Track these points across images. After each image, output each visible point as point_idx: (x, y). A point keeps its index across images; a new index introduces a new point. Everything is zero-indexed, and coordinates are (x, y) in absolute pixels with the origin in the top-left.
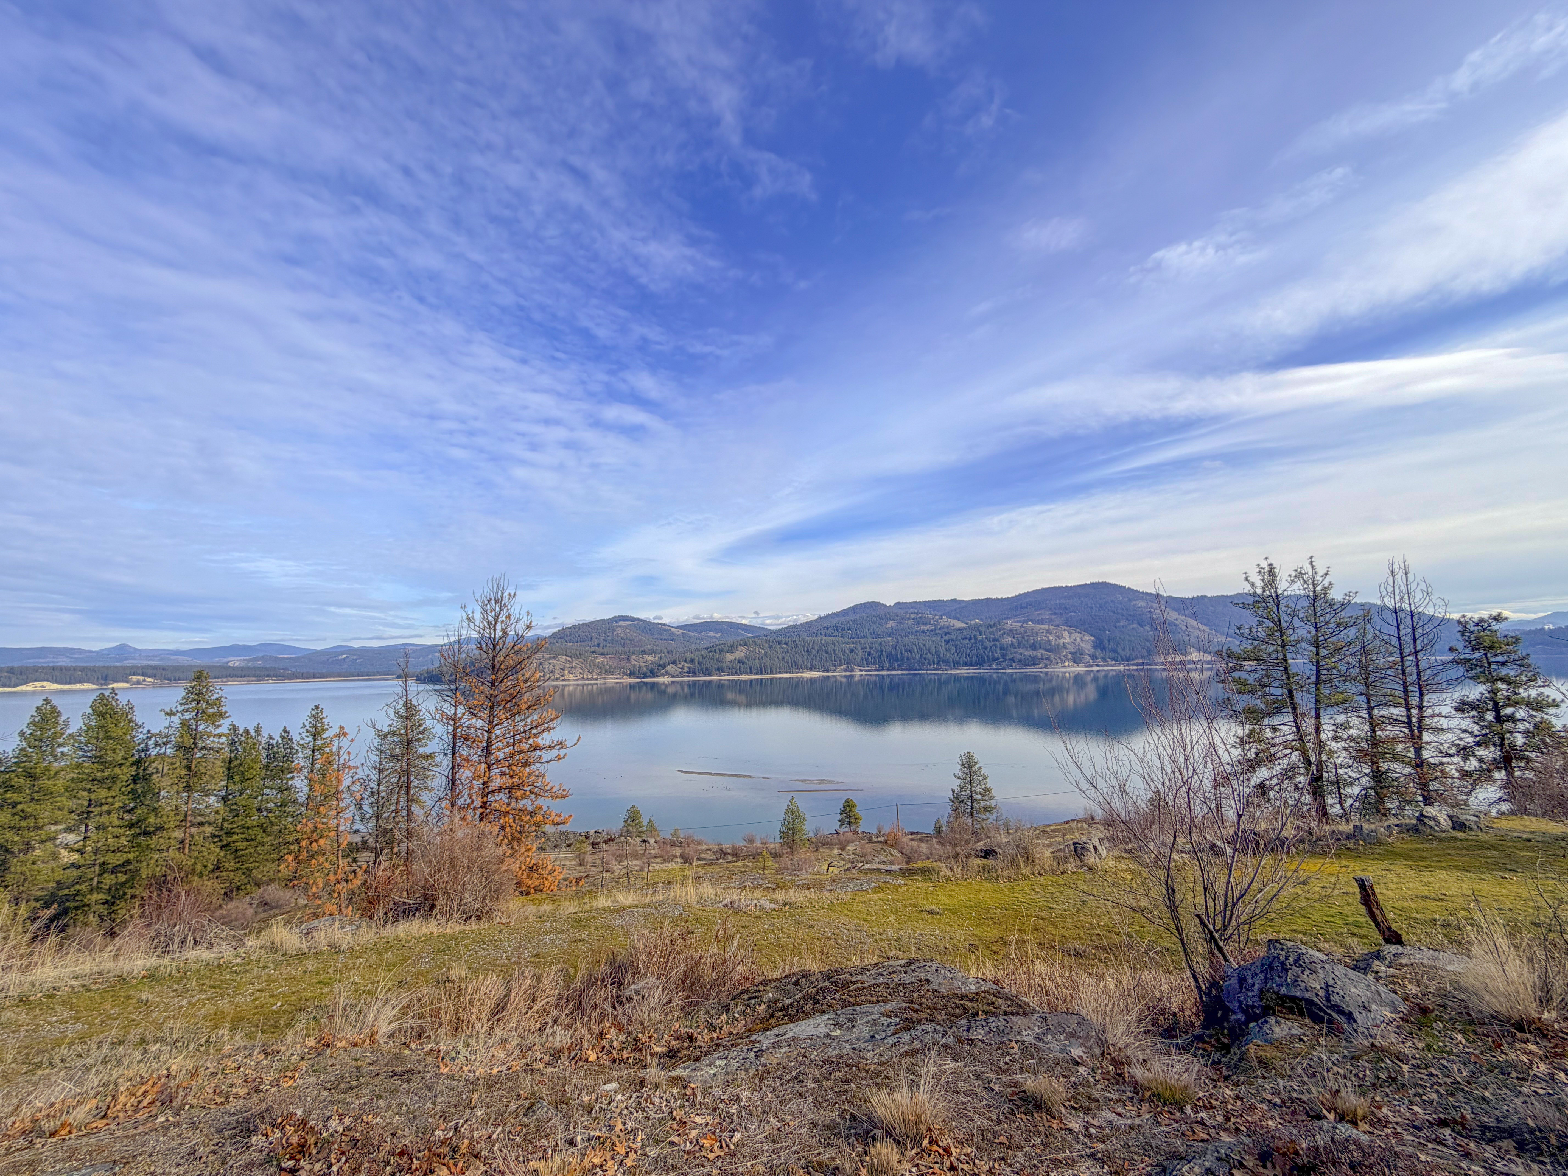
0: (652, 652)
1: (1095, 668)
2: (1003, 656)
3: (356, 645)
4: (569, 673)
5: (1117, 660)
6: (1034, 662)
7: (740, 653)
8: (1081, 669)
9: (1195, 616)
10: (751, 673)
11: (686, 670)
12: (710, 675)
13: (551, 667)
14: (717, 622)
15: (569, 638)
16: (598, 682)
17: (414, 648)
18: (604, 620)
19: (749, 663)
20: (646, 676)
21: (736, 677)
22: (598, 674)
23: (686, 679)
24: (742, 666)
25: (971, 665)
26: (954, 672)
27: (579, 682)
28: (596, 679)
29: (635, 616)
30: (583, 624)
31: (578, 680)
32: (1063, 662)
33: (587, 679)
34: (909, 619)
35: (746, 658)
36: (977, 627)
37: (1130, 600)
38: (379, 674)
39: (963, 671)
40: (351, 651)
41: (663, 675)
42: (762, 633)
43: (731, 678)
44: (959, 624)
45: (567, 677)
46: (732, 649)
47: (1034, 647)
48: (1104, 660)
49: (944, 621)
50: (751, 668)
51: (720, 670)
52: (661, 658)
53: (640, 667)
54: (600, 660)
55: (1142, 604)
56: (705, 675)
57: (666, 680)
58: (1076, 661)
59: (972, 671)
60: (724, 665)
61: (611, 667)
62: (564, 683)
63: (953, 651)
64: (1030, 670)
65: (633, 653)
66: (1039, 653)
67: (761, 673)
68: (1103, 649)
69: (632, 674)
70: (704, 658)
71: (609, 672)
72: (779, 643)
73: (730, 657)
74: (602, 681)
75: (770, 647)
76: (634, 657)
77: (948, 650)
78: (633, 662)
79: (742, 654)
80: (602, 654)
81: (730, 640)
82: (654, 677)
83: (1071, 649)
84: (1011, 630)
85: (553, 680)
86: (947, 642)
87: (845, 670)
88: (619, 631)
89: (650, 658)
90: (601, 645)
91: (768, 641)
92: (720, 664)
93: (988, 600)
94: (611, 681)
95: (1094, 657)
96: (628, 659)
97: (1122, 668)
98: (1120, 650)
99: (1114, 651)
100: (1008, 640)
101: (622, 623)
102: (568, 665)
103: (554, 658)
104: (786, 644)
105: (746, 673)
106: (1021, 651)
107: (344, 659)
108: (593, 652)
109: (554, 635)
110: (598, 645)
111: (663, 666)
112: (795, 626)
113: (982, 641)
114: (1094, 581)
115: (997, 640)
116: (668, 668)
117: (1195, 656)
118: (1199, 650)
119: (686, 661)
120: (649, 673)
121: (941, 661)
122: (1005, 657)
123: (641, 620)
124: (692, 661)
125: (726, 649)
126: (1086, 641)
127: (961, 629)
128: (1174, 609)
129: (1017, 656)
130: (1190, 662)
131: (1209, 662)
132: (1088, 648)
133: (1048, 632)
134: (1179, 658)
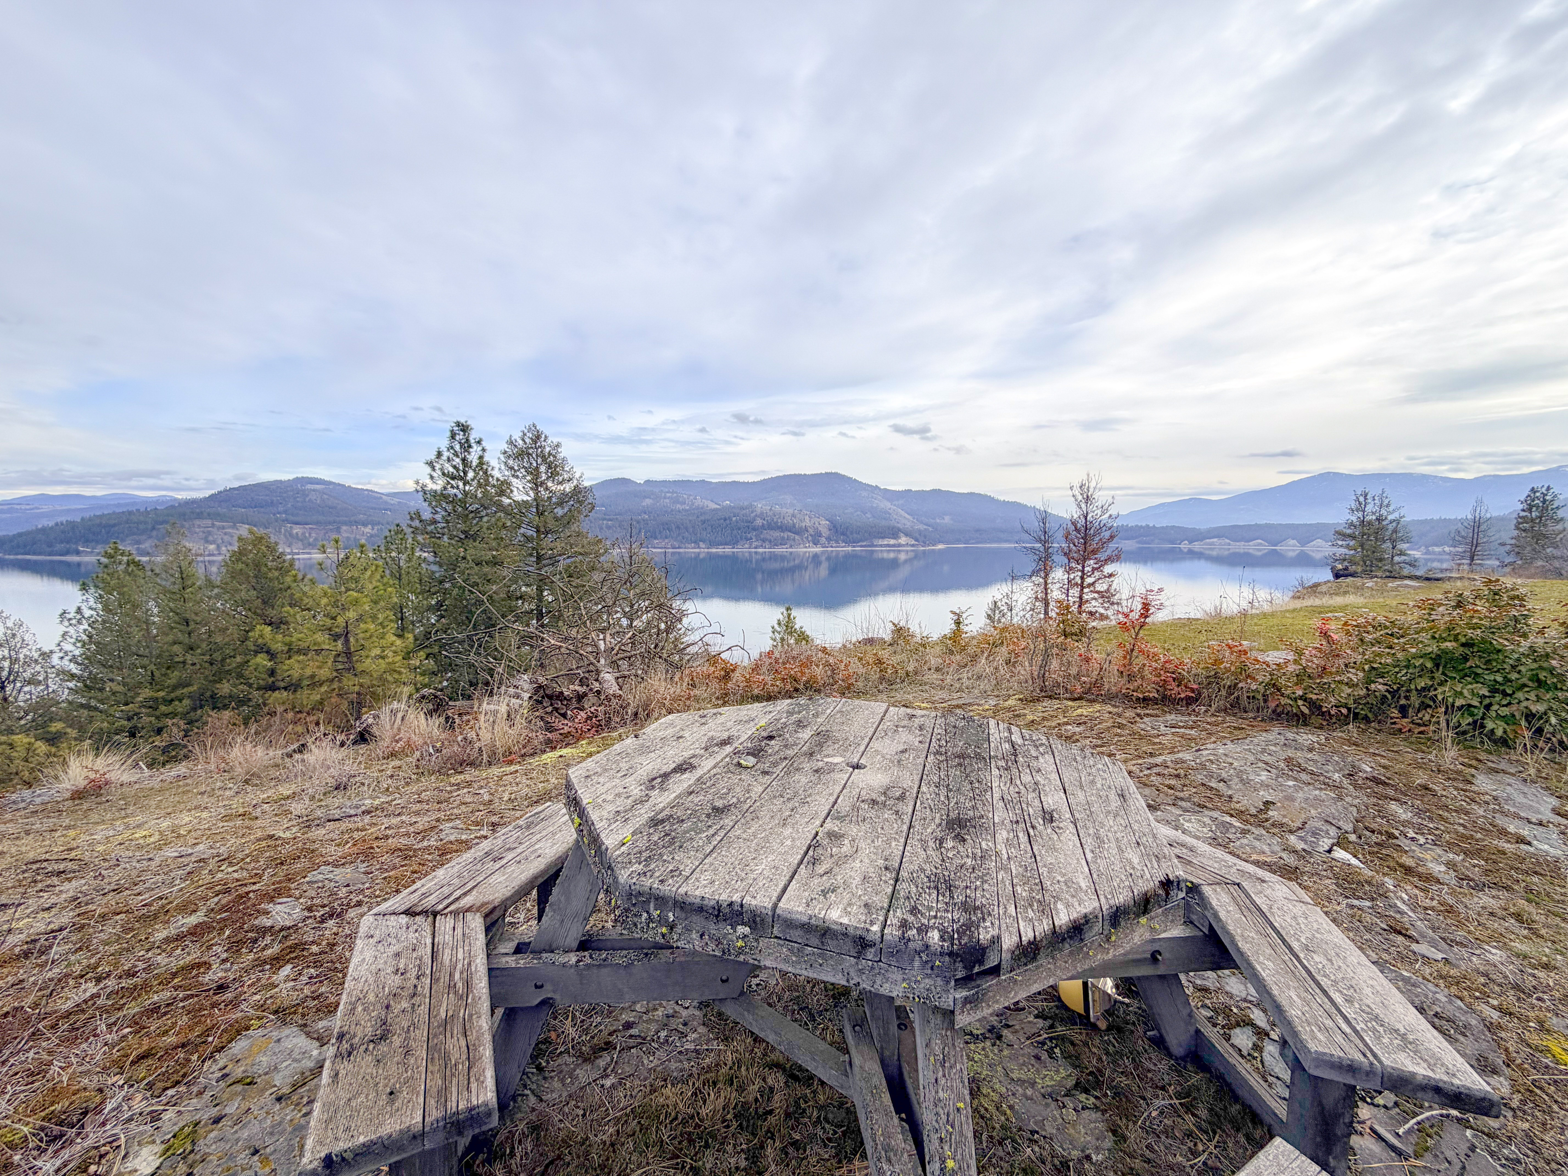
0: (365, 523)
1: (830, 549)
2: (755, 536)
5: (848, 542)
6: (783, 542)
8: (818, 549)
9: (901, 506)
15: (237, 503)
22: (298, 547)
25: (726, 544)
26: (711, 550)
32: (804, 543)
34: (665, 498)
36: (730, 509)
37: (855, 489)
39: (720, 550)
44: (713, 506)
47: (781, 529)
48: (837, 542)
49: (699, 502)
54: (298, 530)
55: (864, 493)
58: (815, 541)
59: (728, 550)
61: (315, 539)
64: (778, 550)
66: (786, 534)
68: (837, 532)
76: (344, 528)
80: (298, 523)
83: (811, 531)
84: (762, 513)
86: (703, 522)
88: (313, 496)
89: (367, 530)
93: (736, 483)
95: (829, 539)
97: (850, 549)
98: (849, 534)
99: (844, 534)
100: (759, 522)
101: (311, 486)
106: (770, 532)
108: (284, 521)
110: (286, 513)
113: (736, 522)
114: (828, 471)
115: (749, 521)
117: (903, 540)
118: (906, 535)
121: (699, 540)
122: (757, 536)
126: (823, 525)
127: (716, 510)
128: (888, 500)
129: (768, 537)
130: (900, 545)
131: (913, 546)
132: (825, 532)
133: (793, 516)
134: (892, 542)
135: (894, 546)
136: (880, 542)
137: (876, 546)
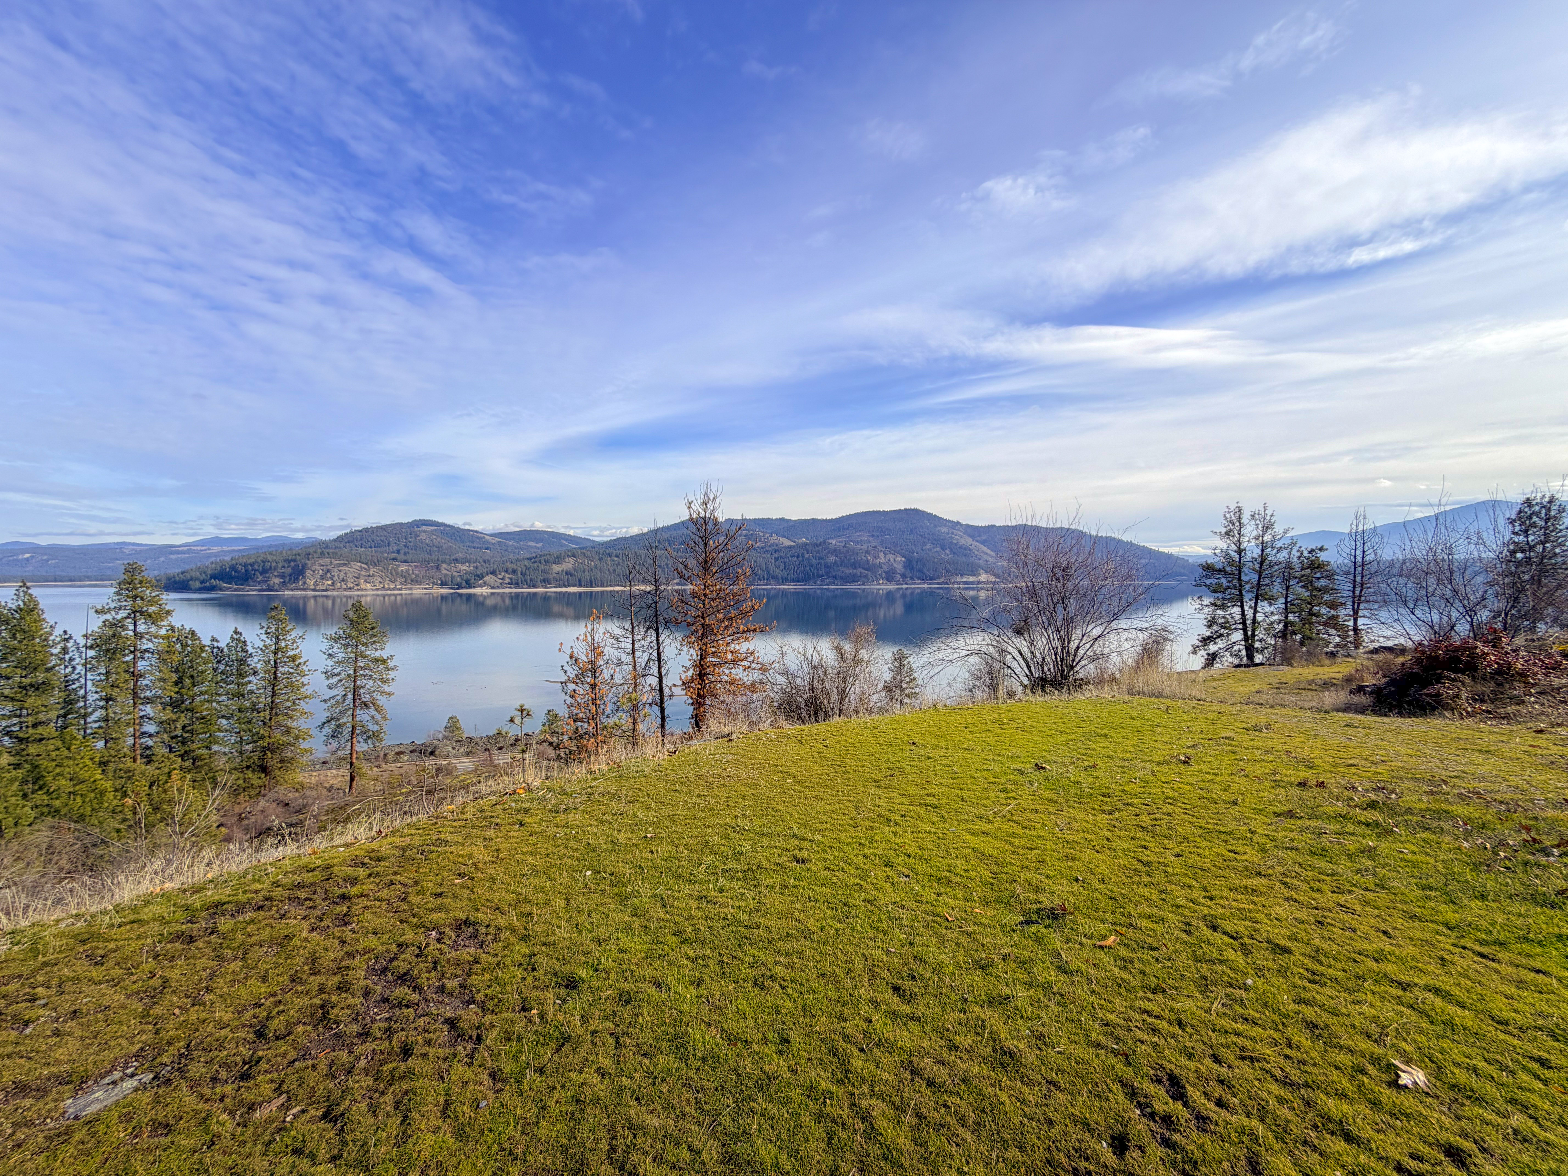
0: (464, 561)
1: (904, 586)
2: (827, 573)
3: (44, 541)
4: (366, 581)
5: (923, 580)
6: (853, 579)
7: (568, 564)
8: (892, 587)
9: (983, 542)
10: (580, 585)
11: (507, 581)
12: (535, 586)
13: (342, 575)
14: (537, 531)
15: (359, 543)
16: (403, 592)
17: (138, 548)
18: (401, 524)
19: (579, 575)
20: (460, 587)
21: (564, 590)
22: (401, 584)
23: (507, 590)
24: (569, 578)
25: (798, 581)
26: (782, 587)
27: (379, 592)
28: (400, 589)
29: (440, 521)
30: (377, 527)
31: (377, 590)
32: (878, 580)
33: (389, 589)
34: (740, 536)
35: (575, 570)
36: (804, 546)
37: (935, 526)
38: (89, 578)
39: (790, 587)
40: (36, 549)
41: (481, 586)
42: (589, 544)
43: (558, 590)
44: (788, 543)
45: (363, 586)
46: (558, 560)
47: (854, 566)
48: (912, 578)
49: (774, 539)
50: (580, 581)
51: (546, 582)
52: (477, 568)
53: (453, 577)
54: (403, 568)
55: (944, 530)
56: (529, 587)
57: (484, 591)
58: (889, 579)
59: (799, 587)
60: (551, 577)
61: (417, 576)
62: (359, 593)
63: (782, 567)
64: (850, 587)
65: (443, 562)
66: (859, 571)
67: (591, 586)
68: (912, 569)
69: (443, 584)
70: (527, 568)
71: (415, 581)
72: (610, 555)
73: (556, 568)
74: (408, 592)
75: (600, 559)
76: (444, 566)
77: (778, 567)
78: (444, 572)
79: (570, 566)
80: (405, 562)
81: (555, 551)
82: (470, 587)
83: (885, 568)
84: (835, 550)
85: (345, 590)
86: (777, 559)
87: (678, 584)
88: (423, 536)
89: (464, 567)
90: (402, 552)
91: (597, 553)
92: (546, 576)
93: (814, 521)
94: (418, 591)
95: (904, 576)
96: (438, 568)
97: (926, 586)
98: (925, 570)
99: (920, 571)
100: (832, 559)
101: (424, 528)
102: (363, 573)
103: (345, 565)
104: (617, 556)
105: (574, 586)
106: (843, 569)
107: (27, 559)
108: (393, 559)
109: (339, 539)
110: (398, 552)
111: (481, 577)
112: (625, 539)
113: (809, 559)
114: (908, 507)
115: (822, 558)
116: (487, 578)
117: (983, 577)
118: (986, 572)
119: (507, 571)
120: (464, 583)
121: (771, 577)
122: (829, 573)
123: (449, 526)
124: (514, 572)
125: (552, 560)
126: (898, 562)
127: (789, 547)
128: (970, 536)
129: (839, 573)
130: (979, 582)
131: (994, 583)
132: (899, 567)
133: (867, 552)
134: (972, 579)
135: (972, 583)
136: (959, 579)
137: (953, 583)
